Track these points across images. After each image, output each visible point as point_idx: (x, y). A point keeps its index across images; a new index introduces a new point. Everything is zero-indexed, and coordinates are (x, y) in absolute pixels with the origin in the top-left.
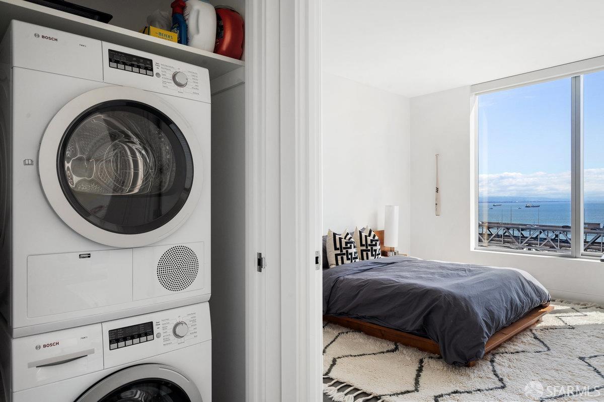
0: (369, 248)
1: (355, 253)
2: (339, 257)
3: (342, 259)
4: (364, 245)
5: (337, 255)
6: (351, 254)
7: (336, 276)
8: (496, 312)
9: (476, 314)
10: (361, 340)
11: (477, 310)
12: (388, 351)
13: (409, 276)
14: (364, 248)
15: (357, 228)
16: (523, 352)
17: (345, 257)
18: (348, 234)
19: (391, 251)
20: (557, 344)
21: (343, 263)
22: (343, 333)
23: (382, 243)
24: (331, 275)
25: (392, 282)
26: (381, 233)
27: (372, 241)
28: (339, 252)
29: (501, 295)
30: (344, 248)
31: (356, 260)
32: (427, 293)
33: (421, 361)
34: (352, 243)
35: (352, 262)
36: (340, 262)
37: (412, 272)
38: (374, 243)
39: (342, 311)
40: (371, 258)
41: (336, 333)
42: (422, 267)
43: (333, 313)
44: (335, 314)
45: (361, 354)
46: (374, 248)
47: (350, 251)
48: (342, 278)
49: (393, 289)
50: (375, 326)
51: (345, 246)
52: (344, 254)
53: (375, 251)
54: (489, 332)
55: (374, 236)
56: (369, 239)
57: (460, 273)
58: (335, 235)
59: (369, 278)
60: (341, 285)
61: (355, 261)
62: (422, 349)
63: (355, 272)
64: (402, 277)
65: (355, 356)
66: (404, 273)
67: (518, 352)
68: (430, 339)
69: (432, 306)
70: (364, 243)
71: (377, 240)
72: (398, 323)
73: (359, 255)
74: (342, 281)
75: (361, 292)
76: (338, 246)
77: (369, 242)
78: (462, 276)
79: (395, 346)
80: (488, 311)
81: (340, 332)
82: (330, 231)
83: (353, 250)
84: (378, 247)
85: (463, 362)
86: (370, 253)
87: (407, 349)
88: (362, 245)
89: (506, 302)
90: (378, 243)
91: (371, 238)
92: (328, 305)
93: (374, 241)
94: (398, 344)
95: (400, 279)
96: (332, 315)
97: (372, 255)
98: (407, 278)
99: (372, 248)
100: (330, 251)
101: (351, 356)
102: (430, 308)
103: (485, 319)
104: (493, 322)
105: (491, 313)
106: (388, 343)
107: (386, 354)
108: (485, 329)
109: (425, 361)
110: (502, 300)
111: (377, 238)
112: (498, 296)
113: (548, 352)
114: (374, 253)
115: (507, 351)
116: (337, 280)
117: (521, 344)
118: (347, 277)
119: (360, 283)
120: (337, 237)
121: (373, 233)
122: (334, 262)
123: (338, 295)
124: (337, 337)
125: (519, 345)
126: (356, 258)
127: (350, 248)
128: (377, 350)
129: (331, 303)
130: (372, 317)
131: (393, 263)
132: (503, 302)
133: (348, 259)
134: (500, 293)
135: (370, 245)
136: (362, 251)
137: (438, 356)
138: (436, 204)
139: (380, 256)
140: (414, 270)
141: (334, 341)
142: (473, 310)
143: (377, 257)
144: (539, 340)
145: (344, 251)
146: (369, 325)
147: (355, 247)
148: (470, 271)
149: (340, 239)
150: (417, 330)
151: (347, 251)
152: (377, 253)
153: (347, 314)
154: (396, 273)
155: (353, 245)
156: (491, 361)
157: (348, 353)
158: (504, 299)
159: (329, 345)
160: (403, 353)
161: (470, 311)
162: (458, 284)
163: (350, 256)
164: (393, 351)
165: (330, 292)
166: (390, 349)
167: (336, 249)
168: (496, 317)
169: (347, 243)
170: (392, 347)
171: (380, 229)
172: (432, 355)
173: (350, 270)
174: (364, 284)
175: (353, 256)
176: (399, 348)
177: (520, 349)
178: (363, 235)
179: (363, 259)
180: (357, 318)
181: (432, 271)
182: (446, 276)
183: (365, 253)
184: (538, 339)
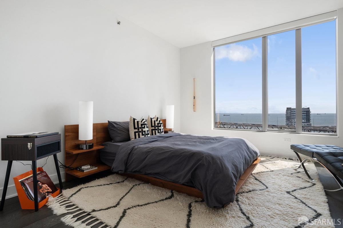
0: (157, 128)
1: (148, 131)
2: (137, 134)
3: (139, 135)
4: (153, 127)
5: (135, 133)
6: (145, 132)
7: (132, 146)
8: (238, 166)
9: (227, 169)
10: (148, 190)
11: (228, 166)
12: (166, 199)
13: (180, 144)
14: (154, 128)
15: (149, 116)
16: (253, 190)
17: (141, 134)
18: (143, 119)
19: (170, 131)
20: (270, 182)
21: (139, 137)
22: (136, 185)
23: (165, 126)
24: (129, 145)
25: (169, 148)
26: (164, 121)
27: (158, 124)
28: (137, 130)
29: (239, 154)
30: (140, 128)
31: (149, 135)
32: (193, 155)
33: (190, 206)
34: (145, 124)
35: (145, 136)
36: (137, 137)
37: (182, 141)
38: (159, 125)
39: (135, 170)
40: (158, 134)
41: (131, 185)
42: (188, 138)
43: (129, 172)
44: (131, 172)
45: (146, 203)
46: (160, 128)
47: (144, 130)
48: (136, 147)
49: (170, 153)
50: (158, 180)
51: (140, 127)
52: (140, 132)
53: (160, 130)
54: (236, 181)
55: (160, 121)
56: (156, 122)
57: (211, 141)
58: (134, 119)
59: (154, 146)
60: (135, 152)
61: (147, 136)
62: (190, 195)
63: (146, 142)
64: (176, 145)
65: (141, 206)
66: (178, 142)
67: (250, 191)
68: (195, 188)
69: (197, 164)
70: (153, 125)
71: (161, 124)
72: (174, 177)
73: (150, 132)
74: (136, 149)
75: (148, 156)
76: (136, 126)
77: (156, 125)
78: (213, 143)
79: (171, 194)
80: (234, 165)
81: (134, 184)
82: (131, 117)
83: (146, 129)
84: (162, 128)
85: (221, 206)
86: (157, 131)
87: (180, 196)
88: (152, 126)
89: (243, 159)
90: (162, 125)
91: (158, 122)
92: (126, 166)
93: (159, 124)
94: (173, 191)
95: (175, 146)
96: (129, 173)
97: (158, 132)
98: (179, 145)
99: (158, 128)
100: (131, 130)
101: (138, 206)
102: (196, 166)
103: (232, 171)
104: (237, 173)
105: (236, 167)
106: (167, 191)
107: (165, 202)
108: (234, 180)
109: (193, 205)
110: (240, 157)
111: (161, 122)
112: (238, 155)
113: (267, 190)
114: (159, 131)
115: (244, 191)
116: (133, 149)
117: (250, 184)
118: (140, 146)
119: (148, 150)
120: (136, 121)
121: (159, 119)
122: (134, 137)
123: (133, 159)
124: (131, 189)
125: (249, 185)
126: (148, 134)
127: (144, 128)
128: (159, 198)
129: (128, 165)
130: (156, 174)
131: (171, 137)
132: (241, 158)
133: (143, 135)
134: (238, 153)
135: (157, 126)
136: (152, 130)
137: (201, 199)
138: (194, 105)
139: (163, 133)
140: (183, 140)
141: (129, 192)
142: (225, 166)
143: (161, 133)
144: (259, 181)
145: (140, 130)
146: (153, 179)
147: (147, 127)
148: (216, 139)
149: (138, 122)
150: (187, 183)
151: (142, 130)
152: (161, 131)
153: (139, 171)
154: (173, 142)
155: (146, 126)
156: (236, 201)
157: (137, 203)
158: (241, 157)
159: (124, 196)
160: (177, 199)
161: (224, 167)
162: (213, 148)
163: (144, 133)
164: (170, 198)
165: (127, 157)
166: (168, 196)
167: (135, 128)
168: (239, 169)
169: (142, 125)
170: (170, 194)
171: (164, 118)
172: (197, 199)
173: (143, 141)
174: (150, 150)
175: (146, 133)
176: (174, 195)
177: (251, 189)
178: (153, 120)
179: (152, 134)
180: (145, 174)
181: (194, 140)
182: (204, 143)
183: (154, 131)
184: (257, 180)
